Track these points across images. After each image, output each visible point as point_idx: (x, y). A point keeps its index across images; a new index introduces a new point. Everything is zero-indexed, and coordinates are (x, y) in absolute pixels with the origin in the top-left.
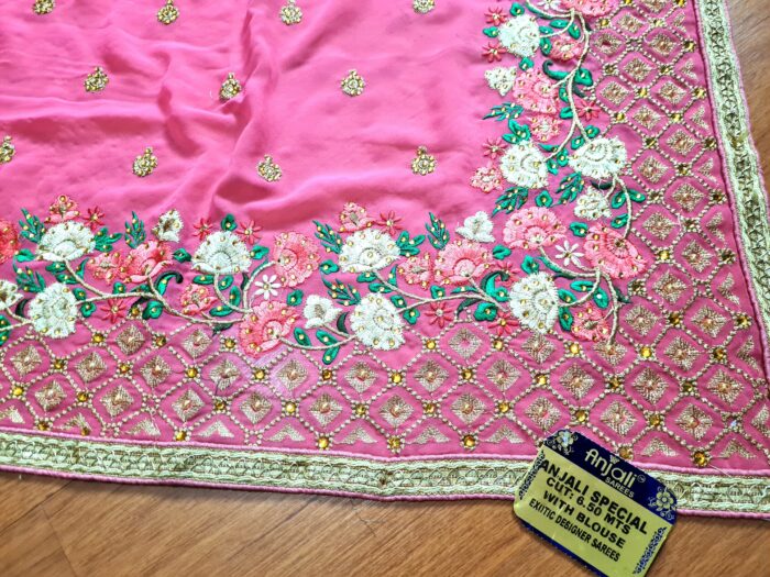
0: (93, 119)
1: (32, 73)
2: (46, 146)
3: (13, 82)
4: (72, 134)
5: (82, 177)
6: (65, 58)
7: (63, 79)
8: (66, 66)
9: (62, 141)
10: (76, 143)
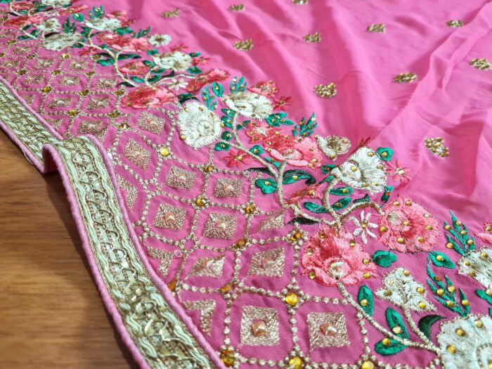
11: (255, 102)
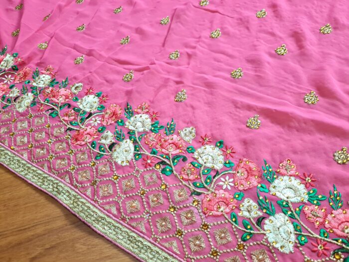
0: (313, 121)
1: (273, 84)
2: (278, 126)
3: (261, 86)
4: (297, 125)
5: (301, 152)
6: (291, 81)
7: (291, 92)
8: (292, 85)
9: (290, 127)
10: (298, 131)
11: (140, 119)
